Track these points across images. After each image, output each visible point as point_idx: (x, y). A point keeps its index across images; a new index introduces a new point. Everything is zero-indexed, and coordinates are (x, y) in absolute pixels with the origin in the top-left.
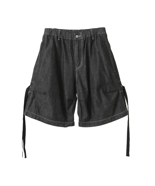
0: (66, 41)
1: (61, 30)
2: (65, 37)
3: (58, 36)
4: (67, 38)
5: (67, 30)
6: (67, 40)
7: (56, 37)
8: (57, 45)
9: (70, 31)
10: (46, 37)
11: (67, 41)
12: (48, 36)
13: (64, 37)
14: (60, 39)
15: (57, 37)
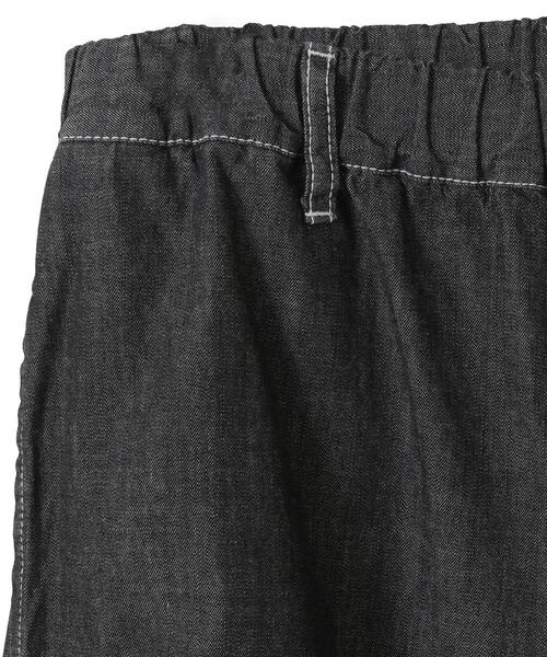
0: (443, 234)
1: (341, 37)
2: (420, 154)
3: (300, 146)
4: (459, 180)
5: (444, 32)
6: (469, 207)
7: (269, 168)
8: (293, 302)
9: (498, 51)
10: (101, 199)
11: (469, 219)
12: (124, 183)
13: (398, 161)
14: (343, 202)
15: (293, 172)
